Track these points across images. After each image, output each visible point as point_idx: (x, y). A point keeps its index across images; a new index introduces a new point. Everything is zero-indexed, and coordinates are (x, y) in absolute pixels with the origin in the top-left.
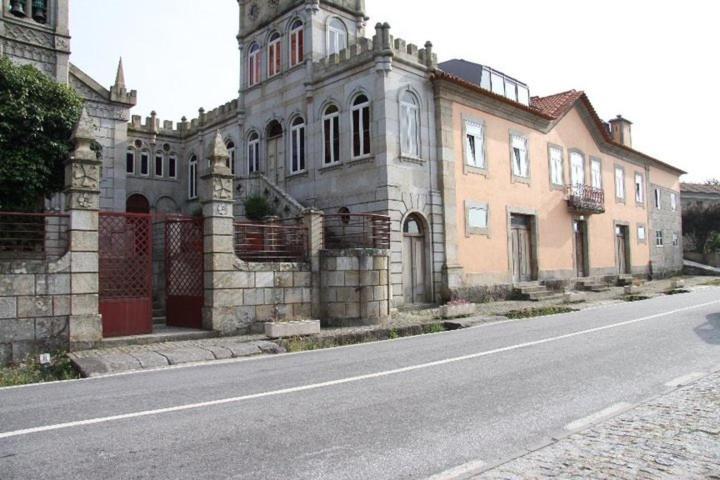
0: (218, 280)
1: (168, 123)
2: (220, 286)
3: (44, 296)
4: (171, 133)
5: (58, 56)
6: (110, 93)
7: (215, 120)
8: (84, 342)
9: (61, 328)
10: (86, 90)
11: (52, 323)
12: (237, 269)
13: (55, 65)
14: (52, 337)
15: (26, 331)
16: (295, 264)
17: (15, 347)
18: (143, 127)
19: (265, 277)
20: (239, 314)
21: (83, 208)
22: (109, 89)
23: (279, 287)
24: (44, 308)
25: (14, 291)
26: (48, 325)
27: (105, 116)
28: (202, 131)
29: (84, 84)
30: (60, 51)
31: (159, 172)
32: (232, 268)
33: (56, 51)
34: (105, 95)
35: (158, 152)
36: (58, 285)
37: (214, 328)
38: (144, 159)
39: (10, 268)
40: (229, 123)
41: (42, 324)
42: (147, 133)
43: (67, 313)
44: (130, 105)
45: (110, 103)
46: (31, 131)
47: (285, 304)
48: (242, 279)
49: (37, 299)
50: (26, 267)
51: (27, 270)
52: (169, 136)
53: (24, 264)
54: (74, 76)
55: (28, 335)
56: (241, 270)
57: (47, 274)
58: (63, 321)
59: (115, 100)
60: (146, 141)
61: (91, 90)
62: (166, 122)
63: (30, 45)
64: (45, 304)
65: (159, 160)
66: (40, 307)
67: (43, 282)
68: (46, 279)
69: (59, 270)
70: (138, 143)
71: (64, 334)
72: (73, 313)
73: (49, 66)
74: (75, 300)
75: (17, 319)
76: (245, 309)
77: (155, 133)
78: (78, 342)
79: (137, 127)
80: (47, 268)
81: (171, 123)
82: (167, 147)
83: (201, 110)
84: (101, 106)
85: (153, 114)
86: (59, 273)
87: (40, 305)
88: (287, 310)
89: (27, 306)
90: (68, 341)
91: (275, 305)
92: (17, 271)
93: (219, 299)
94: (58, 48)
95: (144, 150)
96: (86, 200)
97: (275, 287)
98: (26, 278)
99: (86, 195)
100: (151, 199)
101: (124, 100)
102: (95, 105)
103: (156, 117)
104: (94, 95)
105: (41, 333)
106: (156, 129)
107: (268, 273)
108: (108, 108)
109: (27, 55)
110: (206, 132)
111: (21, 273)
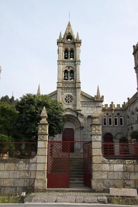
0: (94, 167)
1: (118, 105)
2: (96, 170)
3: (28, 171)
4: (120, 109)
5: (77, 89)
6: (94, 98)
7: (132, 101)
8: (39, 189)
9: (32, 183)
10: (87, 99)
11: (30, 181)
12: (104, 162)
13: (76, 92)
14: (29, 186)
15: (21, 183)
16: (135, 161)
17: (18, 189)
18: (109, 108)
19: (118, 167)
20: (105, 183)
21: (42, 140)
22: (94, 97)
23: (126, 171)
24: (28, 175)
25: (19, 169)
26: (28, 181)
27: (93, 106)
28: (129, 106)
29: (86, 97)
30: (77, 88)
31: (116, 124)
32: (101, 162)
33: (76, 88)
34: (93, 99)
35: (115, 116)
36: (32, 167)
37: (93, 188)
38: (110, 119)
39: (18, 161)
40: (136, 102)
41: (26, 181)
42: (110, 110)
43: (34, 178)
44: (102, 101)
45: (95, 101)
46: (36, 116)
47: (130, 180)
48: (106, 167)
49: (26, 172)
50: (23, 161)
51: (23, 162)
52: (119, 110)
53: (22, 159)
54: (82, 95)
55: (22, 185)
56: (106, 163)
57: (29, 163)
58: (33, 180)
59: (96, 100)
60: (111, 113)
61: (88, 98)
62: (117, 105)
63: (68, 88)
64: (28, 174)
65: (116, 119)
66: (26, 175)
67: (28, 166)
68: (29, 165)
69: (33, 162)
70: (107, 114)
71: (33, 185)
72: (37, 178)
73: (74, 93)
74: (37, 173)
75: (19, 179)
76: (109, 181)
77: (113, 110)
78: (37, 189)
79: (107, 108)
80: (29, 161)
81: (119, 105)
82: (118, 114)
83: (128, 99)
84: (92, 103)
85: (112, 103)
86: (33, 163)
87: (26, 174)
88: (131, 183)
89: (23, 174)
90: (34, 188)
91: (124, 180)
92: (20, 162)
93: (96, 176)
94: (77, 87)
95: (110, 116)
96: (43, 137)
97: (124, 171)
98: (23, 165)
99: (42, 136)
100: (114, 135)
101: (99, 100)
102: (89, 103)
103: (114, 104)
104: (89, 100)
105: (26, 184)
106: (113, 108)
107: (120, 165)
108: (94, 103)
109: (68, 91)
110: (130, 107)
111: (21, 163)
